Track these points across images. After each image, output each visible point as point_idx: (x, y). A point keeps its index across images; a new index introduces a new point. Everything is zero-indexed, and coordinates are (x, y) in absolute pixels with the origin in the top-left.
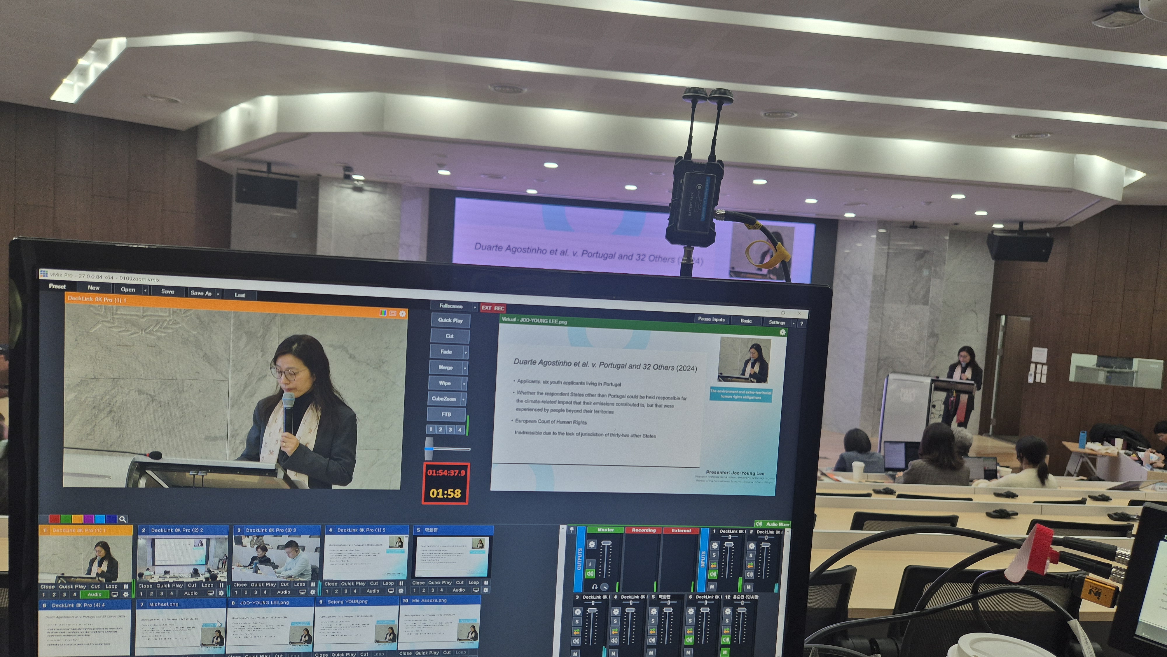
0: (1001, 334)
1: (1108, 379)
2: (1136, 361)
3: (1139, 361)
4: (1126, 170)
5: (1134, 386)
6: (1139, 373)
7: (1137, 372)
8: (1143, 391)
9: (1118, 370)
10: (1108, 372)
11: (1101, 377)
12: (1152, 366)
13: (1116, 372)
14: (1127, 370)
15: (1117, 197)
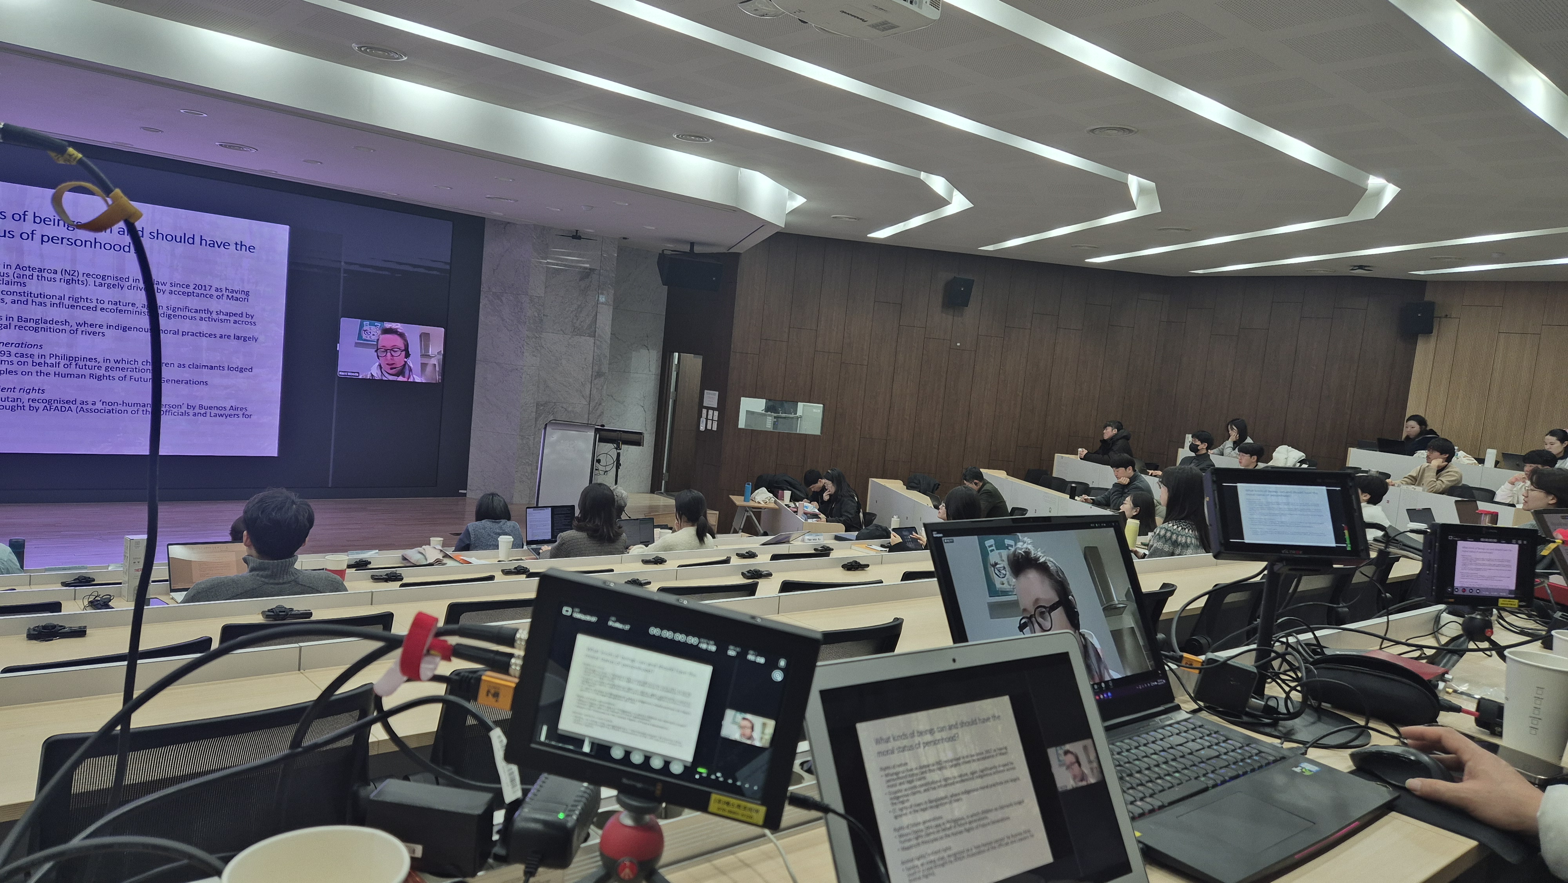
0: (674, 374)
1: (775, 424)
2: (800, 405)
3: (804, 405)
4: (789, 194)
5: (798, 432)
6: (803, 418)
7: (801, 417)
8: (805, 436)
9: (784, 415)
10: (775, 417)
11: (768, 424)
12: (814, 410)
13: (781, 418)
14: (792, 416)
15: (780, 222)
